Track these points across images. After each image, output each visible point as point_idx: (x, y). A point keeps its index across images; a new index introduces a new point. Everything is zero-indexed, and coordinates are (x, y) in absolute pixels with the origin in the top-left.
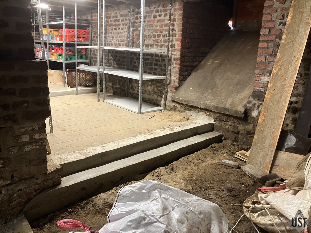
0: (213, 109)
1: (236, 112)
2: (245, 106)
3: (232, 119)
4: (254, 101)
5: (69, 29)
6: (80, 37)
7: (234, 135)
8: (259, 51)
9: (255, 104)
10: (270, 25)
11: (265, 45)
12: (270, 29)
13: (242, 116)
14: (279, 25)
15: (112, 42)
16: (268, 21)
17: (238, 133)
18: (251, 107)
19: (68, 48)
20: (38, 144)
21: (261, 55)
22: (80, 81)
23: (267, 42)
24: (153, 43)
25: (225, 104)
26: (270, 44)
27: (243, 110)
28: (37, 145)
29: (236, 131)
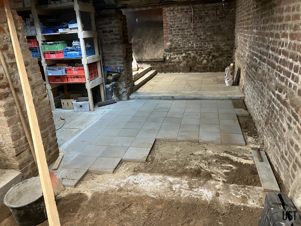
0: (150, 61)
1: (161, 59)
2: (163, 56)
3: (158, 63)
4: (166, 53)
7: (161, 69)
8: (164, 33)
9: (167, 54)
10: (166, 22)
11: (166, 30)
12: (167, 24)
13: (163, 60)
14: (170, 22)
16: (165, 21)
17: (162, 68)
18: (166, 56)
21: (165, 34)
23: (167, 29)
25: (155, 57)
26: (168, 30)
27: (163, 58)
29: (162, 67)
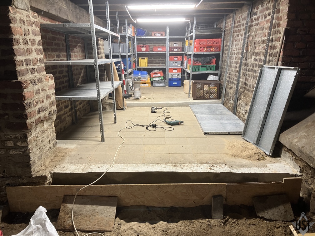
5: (199, 40)
6: (211, 47)
15: (234, 51)
19: (196, 59)
20: (21, 150)
22: (204, 94)
24: (261, 50)
28: (20, 152)
